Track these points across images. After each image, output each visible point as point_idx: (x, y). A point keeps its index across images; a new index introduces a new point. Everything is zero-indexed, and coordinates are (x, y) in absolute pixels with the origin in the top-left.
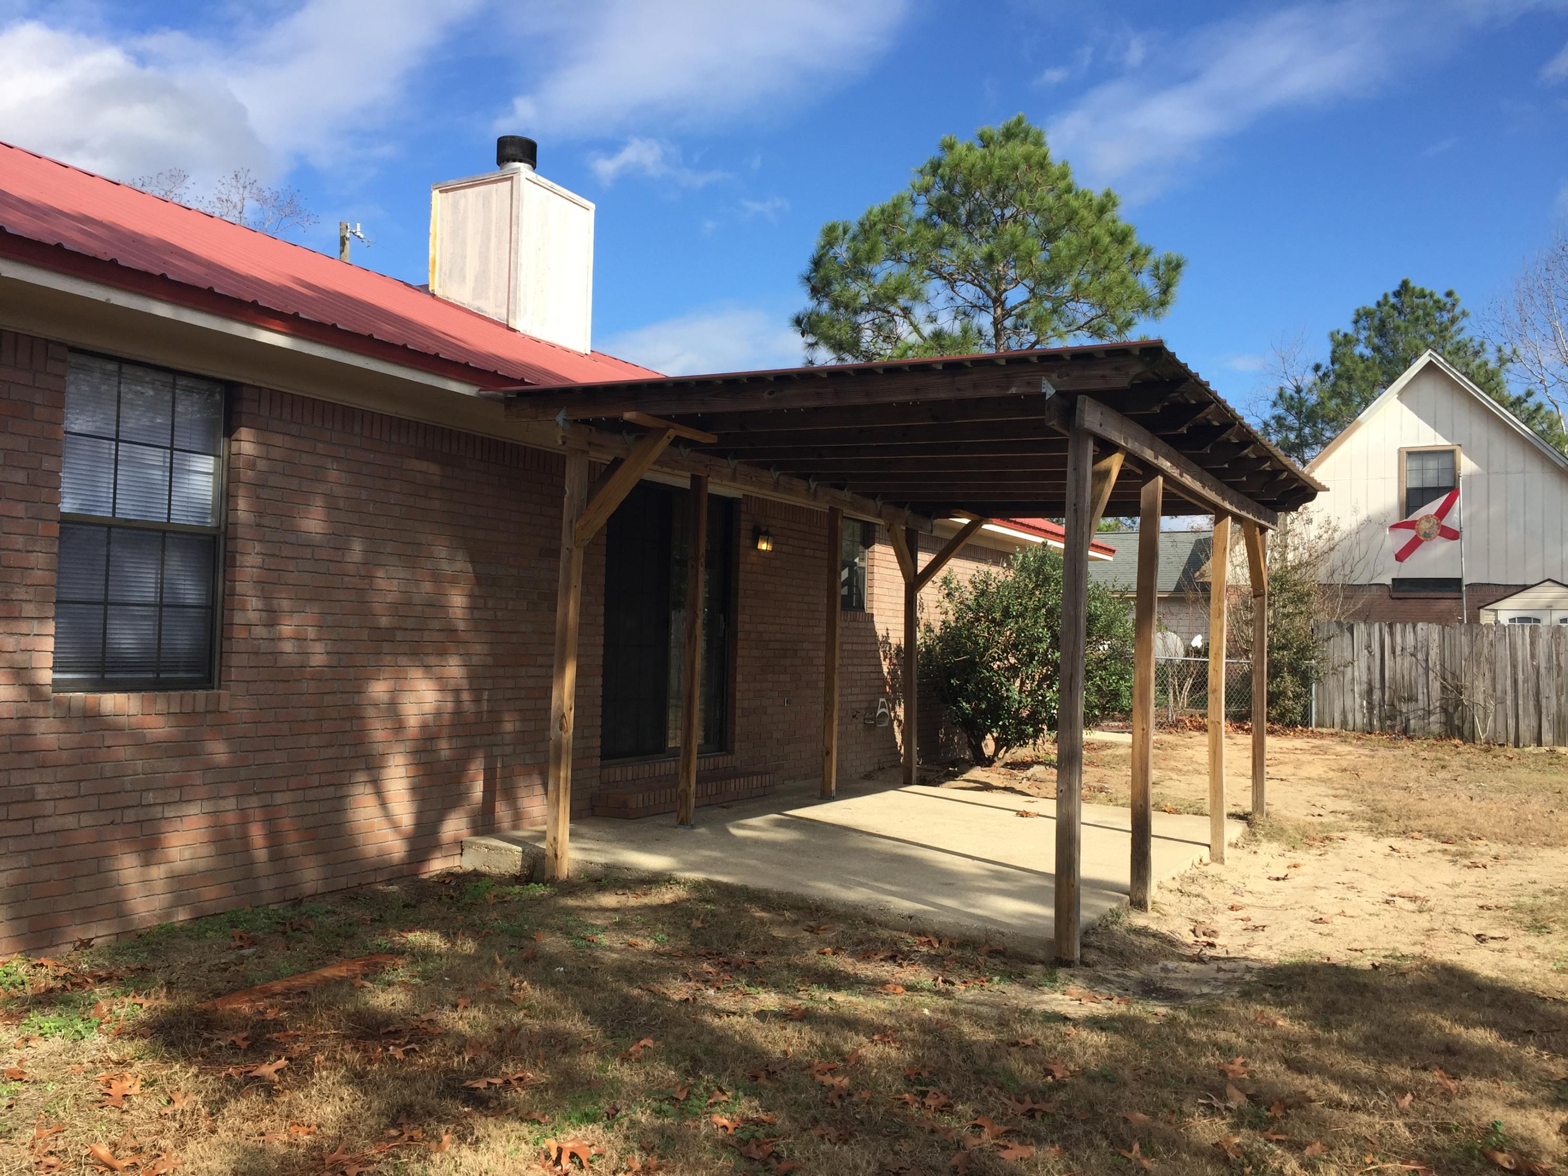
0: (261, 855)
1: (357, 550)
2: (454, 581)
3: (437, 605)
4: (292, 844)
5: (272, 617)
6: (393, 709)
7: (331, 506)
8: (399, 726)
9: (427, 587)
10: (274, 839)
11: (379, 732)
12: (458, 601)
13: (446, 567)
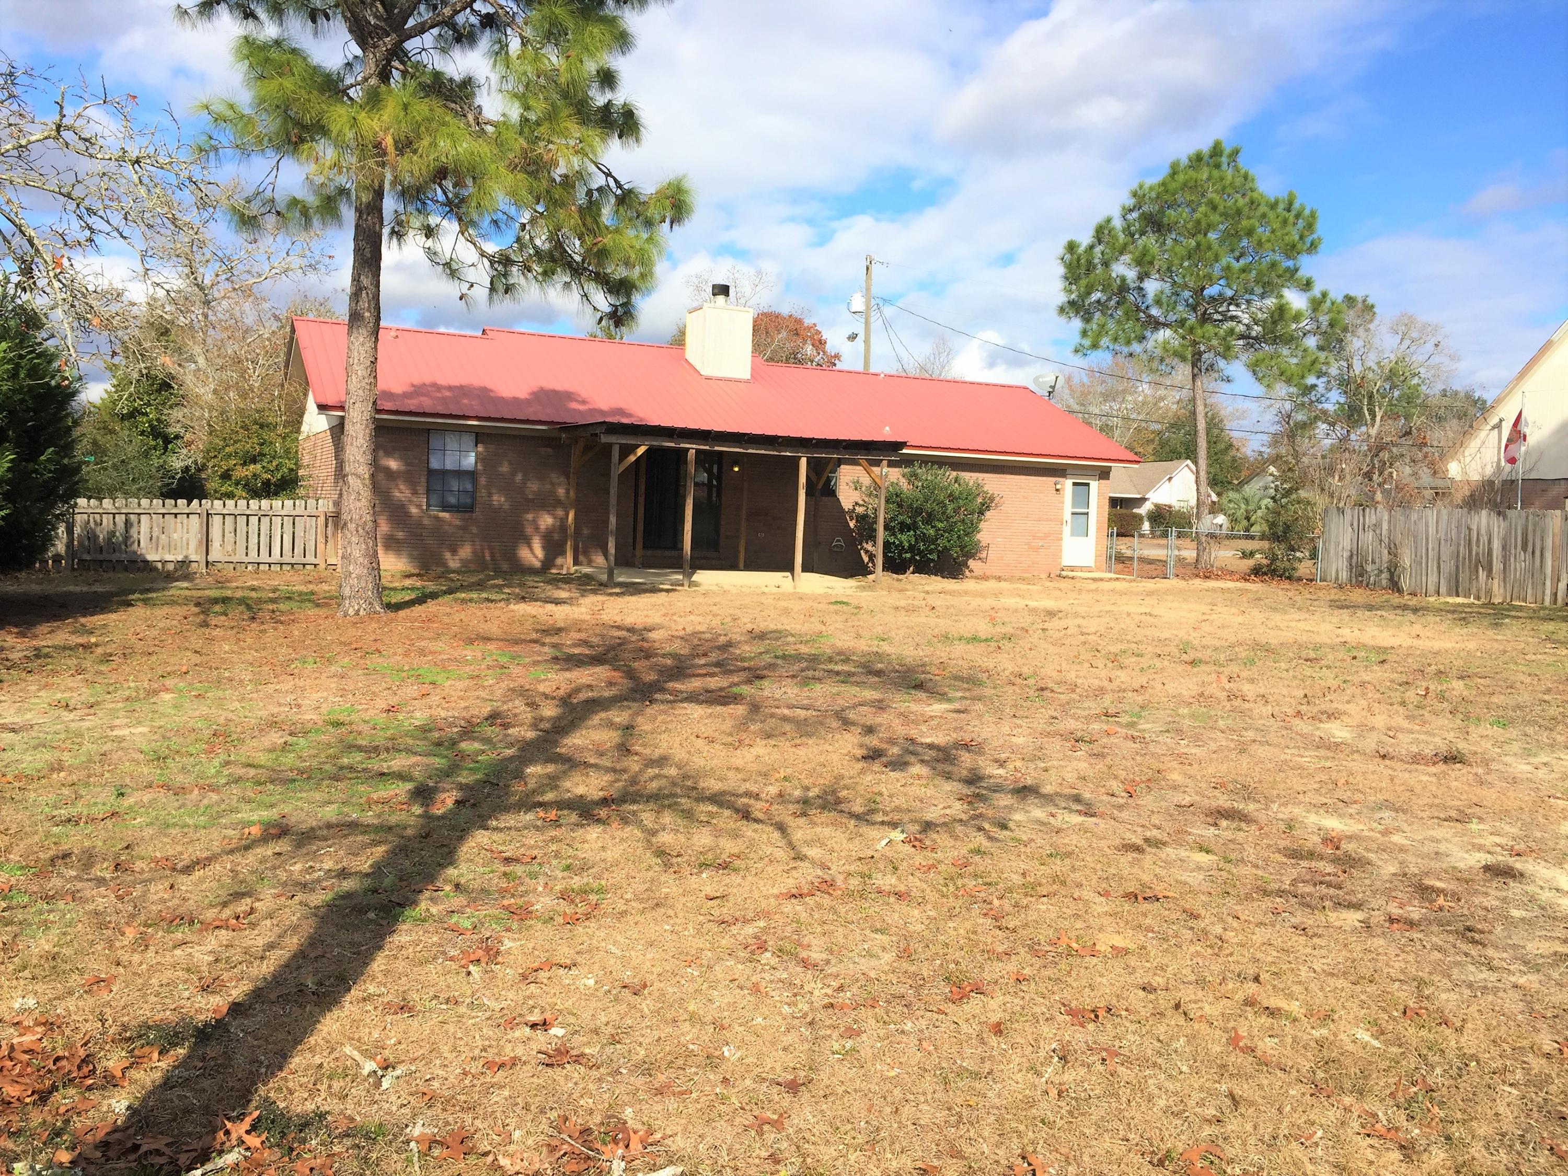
0: (488, 558)
1: (519, 477)
2: (559, 484)
3: (553, 493)
4: (498, 556)
5: (490, 495)
6: (534, 522)
7: (510, 464)
8: (537, 529)
9: (548, 486)
10: (493, 556)
11: (529, 530)
12: (561, 492)
13: (555, 480)
